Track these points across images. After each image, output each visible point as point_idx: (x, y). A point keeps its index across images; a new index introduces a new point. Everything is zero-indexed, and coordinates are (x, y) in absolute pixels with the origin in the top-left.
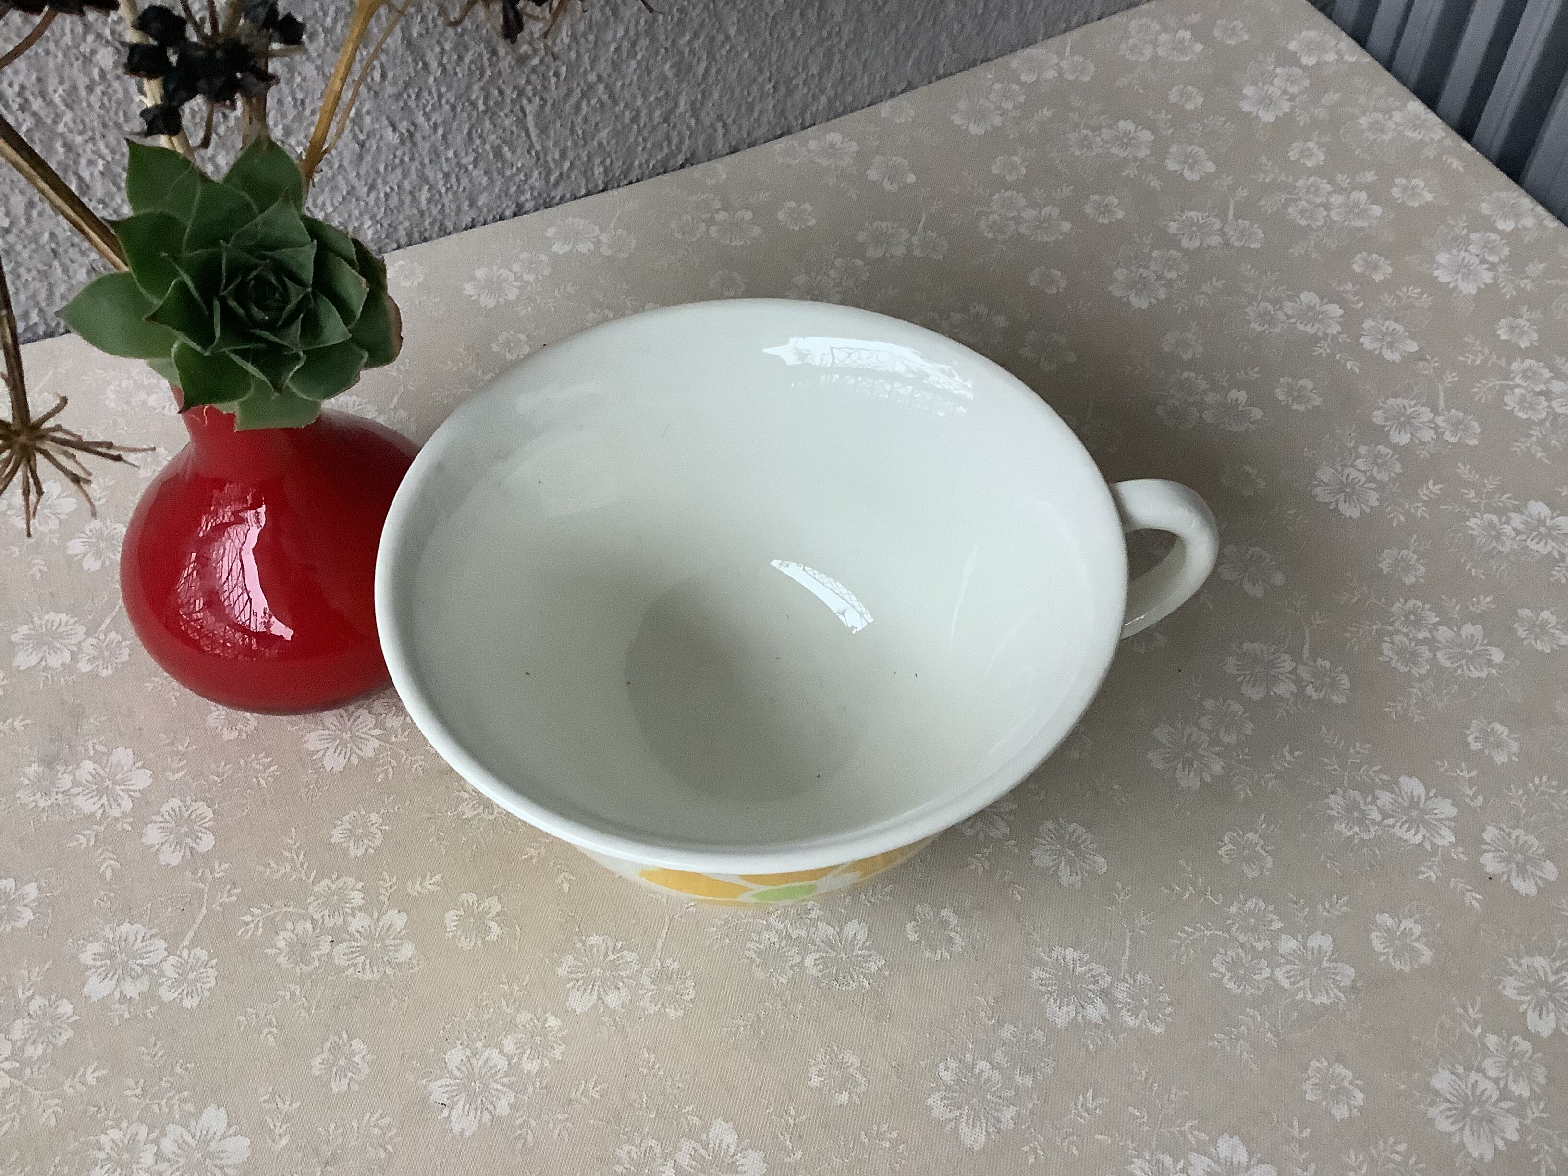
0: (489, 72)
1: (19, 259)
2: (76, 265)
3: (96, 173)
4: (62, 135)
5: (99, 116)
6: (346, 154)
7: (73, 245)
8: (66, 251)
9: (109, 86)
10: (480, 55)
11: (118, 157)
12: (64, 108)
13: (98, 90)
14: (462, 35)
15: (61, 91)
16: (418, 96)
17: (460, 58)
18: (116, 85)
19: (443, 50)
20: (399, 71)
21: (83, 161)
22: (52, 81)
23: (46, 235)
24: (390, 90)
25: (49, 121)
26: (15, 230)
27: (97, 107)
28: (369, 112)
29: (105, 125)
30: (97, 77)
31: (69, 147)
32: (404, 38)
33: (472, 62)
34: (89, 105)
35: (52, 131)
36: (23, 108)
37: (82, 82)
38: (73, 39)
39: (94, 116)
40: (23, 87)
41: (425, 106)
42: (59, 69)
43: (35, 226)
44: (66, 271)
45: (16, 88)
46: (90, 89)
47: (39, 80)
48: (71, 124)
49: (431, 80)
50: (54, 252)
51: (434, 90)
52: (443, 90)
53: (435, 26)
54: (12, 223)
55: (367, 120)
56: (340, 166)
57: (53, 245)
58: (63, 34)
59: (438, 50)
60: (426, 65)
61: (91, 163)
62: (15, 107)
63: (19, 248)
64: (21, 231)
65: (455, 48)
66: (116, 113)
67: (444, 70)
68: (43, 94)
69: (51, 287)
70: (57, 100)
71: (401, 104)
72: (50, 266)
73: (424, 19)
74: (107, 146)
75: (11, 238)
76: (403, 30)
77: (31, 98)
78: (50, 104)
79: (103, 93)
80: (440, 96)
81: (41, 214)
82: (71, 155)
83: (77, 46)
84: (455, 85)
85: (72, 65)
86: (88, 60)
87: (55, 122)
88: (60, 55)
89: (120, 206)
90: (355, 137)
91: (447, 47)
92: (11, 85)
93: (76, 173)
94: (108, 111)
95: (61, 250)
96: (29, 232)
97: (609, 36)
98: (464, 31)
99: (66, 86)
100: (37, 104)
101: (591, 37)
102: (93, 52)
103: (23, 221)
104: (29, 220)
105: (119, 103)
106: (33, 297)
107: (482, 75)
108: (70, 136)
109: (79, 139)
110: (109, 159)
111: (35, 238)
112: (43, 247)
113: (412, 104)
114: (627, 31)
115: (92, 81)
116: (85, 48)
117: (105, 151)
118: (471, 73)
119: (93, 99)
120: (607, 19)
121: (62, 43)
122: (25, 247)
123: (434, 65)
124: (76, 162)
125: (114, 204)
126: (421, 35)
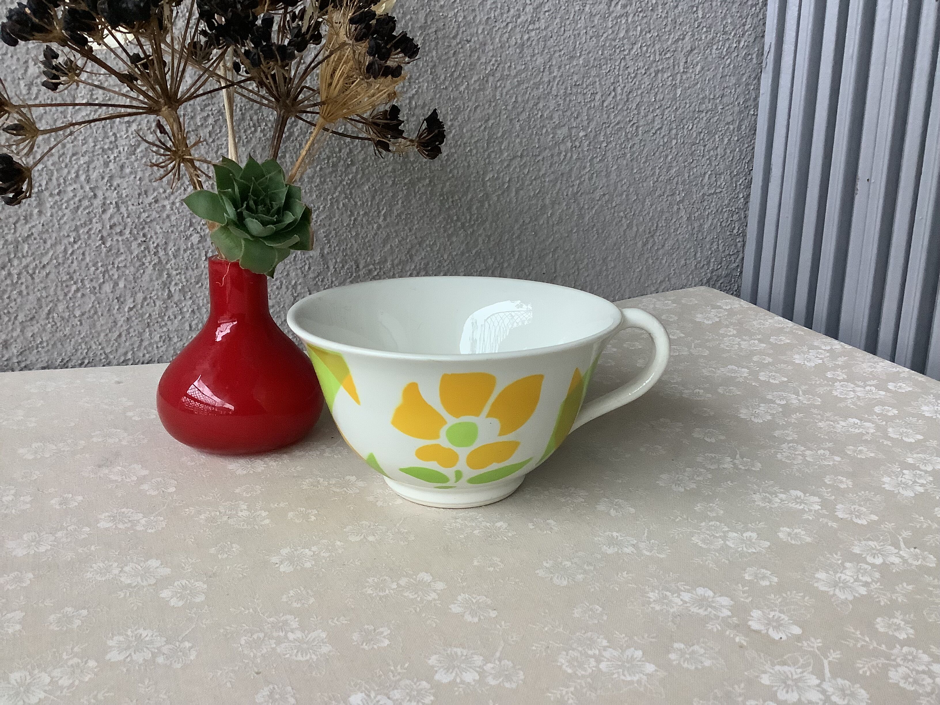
0: (354, 275)
1: (132, 325)
2: (156, 333)
3: (177, 289)
4: (168, 269)
5: (186, 263)
6: (287, 301)
7: (157, 322)
8: (153, 325)
9: (194, 251)
10: (352, 266)
11: (189, 283)
12: (172, 257)
13: (188, 252)
14: (345, 256)
15: (173, 249)
16: (322, 281)
17: (343, 267)
18: (197, 251)
19: (336, 262)
20: (316, 268)
21: (173, 283)
22: (171, 244)
23: (148, 315)
24: (311, 275)
25: (164, 262)
26: (135, 310)
27: (186, 259)
28: (300, 284)
29: (187, 268)
30: (189, 246)
31: (169, 276)
32: (320, 253)
33: (348, 269)
34: (183, 258)
35: (164, 267)
36: (155, 254)
37: (183, 247)
38: (185, 228)
39: (183, 263)
40: (158, 245)
41: (325, 285)
42: (175, 239)
43: (144, 309)
44: (150, 335)
45: (155, 245)
46: (185, 251)
47: (166, 243)
48: (173, 265)
49: (329, 274)
50: (148, 323)
51: (330, 279)
52: (334, 279)
53: (335, 250)
54: (134, 306)
55: (299, 287)
56: (283, 307)
57: (149, 320)
58: (181, 226)
59: (334, 261)
60: (328, 267)
61: (176, 284)
62: (153, 253)
63: (134, 318)
64: (137, 311)
65: (341, 262)
66: (193, 264)
67: (335, 270)
68: (165, 249)
69: (142, 340)
70: (170, 253)
71: (315, 282)
72: (144, 331)
73: (330, 246)
74: (185, 278)
75: (132, 313)
76: (321, 250)
77: (160, 250)
78: (167, 254)
79: (191, 254)
80: (332, 282)
81: (148, 305)
82: (169, 279)
83: (185, 232)
84: (339, 278)
85: (181, 239)
86: (187, 238)
87: (167, 263)
88: (177, 234)
89: (183, 307)
90: (292, 294)
91: (338, 261)
92: (153, 243)
93: (169, 288)
94: (190, 262)
95: (151, 324)
96: (141, 312)
97: (408, 268)
98: (346, 254)
99: (176, 248)
100: (161, 253)
101: (400, 267)
102: (191, 235)
103: (139, 306)
104: (142, 307)
105: (195, 259)
106: (132, 344)
107: (352, 275)
108: (171, 271)
109: (174, 273)
110: (185, 284)
111: (142, 315)
112: (144, 320)
113: (320, 283)
114: (416, 266)
115: (187, 247)
116: (188, 233)
117: (184, 280)
118: (347, 274)
119: (185, 255)
120: (407, 260)
121: (179, 229)
122: (136, 319)
123: (331, 267)
124: (170, 283)
125: (181, 306)
126: (328, 253)
